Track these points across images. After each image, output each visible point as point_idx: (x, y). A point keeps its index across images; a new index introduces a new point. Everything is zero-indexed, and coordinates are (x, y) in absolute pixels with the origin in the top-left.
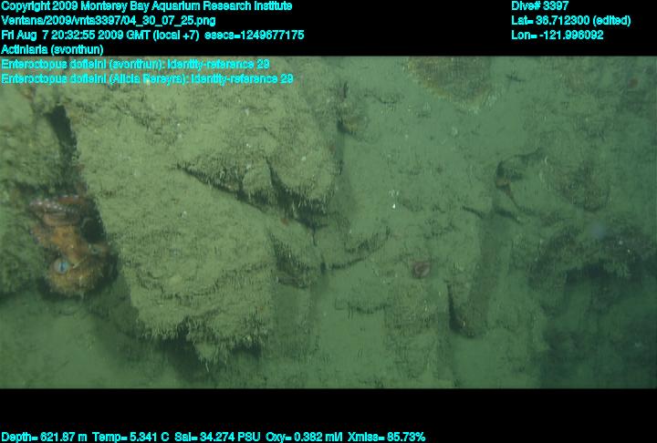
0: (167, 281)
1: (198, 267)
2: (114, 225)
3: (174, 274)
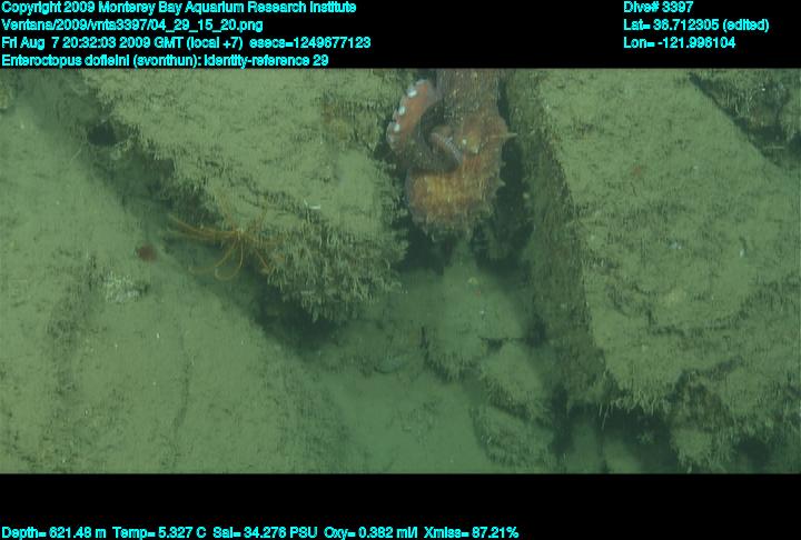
0: (660, 301)
1: (713, 274)
2: (586, 191)
3: (673, 287)
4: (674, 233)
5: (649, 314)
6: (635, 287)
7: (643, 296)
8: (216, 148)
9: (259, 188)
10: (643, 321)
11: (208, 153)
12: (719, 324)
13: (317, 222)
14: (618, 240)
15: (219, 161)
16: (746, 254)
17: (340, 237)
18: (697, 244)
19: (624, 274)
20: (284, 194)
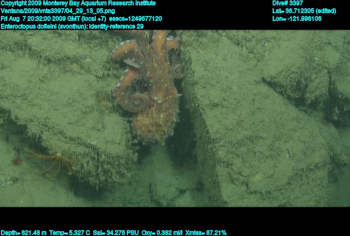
4: (257, 149)
5: (247, 185)
6: (240, 173)
7: (244, 178)
8: (47, 118)
9: (67, 135)
10: (244, 188)
11: (43, 121)
12: (278, 188)
13: (94, 149)
14: (231, 153)
15: (48, 124)
16: (289, 157)
17: (105, 155)
18: (268, 153)
19: (234, 168)
20: (78, 138)
